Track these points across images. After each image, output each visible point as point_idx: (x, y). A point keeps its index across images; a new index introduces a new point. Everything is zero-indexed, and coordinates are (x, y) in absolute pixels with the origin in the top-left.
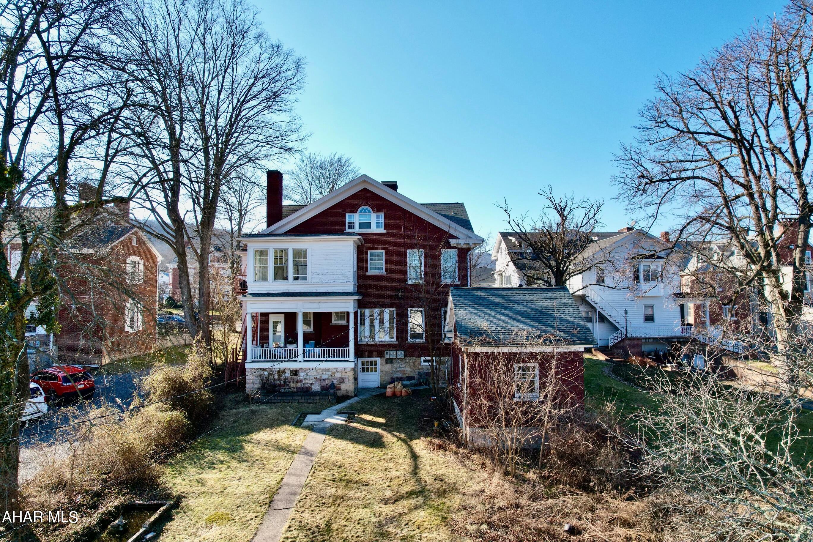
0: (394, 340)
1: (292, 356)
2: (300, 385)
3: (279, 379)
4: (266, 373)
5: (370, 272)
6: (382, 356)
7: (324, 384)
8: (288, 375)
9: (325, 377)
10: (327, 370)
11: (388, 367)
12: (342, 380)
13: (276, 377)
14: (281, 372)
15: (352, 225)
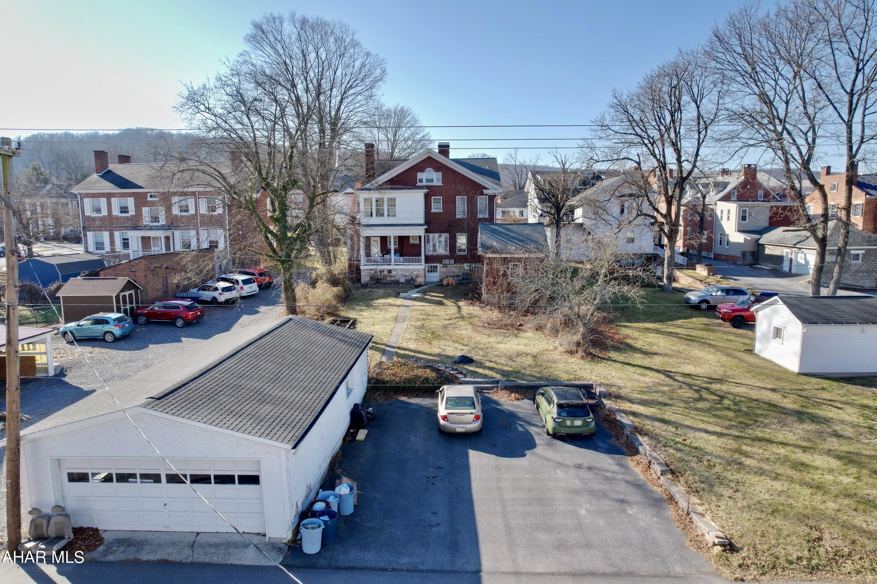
0: (448, 253)
1: (389, 262)
2: (393, 279)
3: (381, 275)
4: (373, 272)
5: (433, 211)
6: (441, 262)
7: (407, 278)
8: (386, 273)
9: (407, 274)
10: (409, 270)
11: (444, 269)
12: (418, 276)
13: (379, 274)
14: (381, 271)
15: (421, 181)
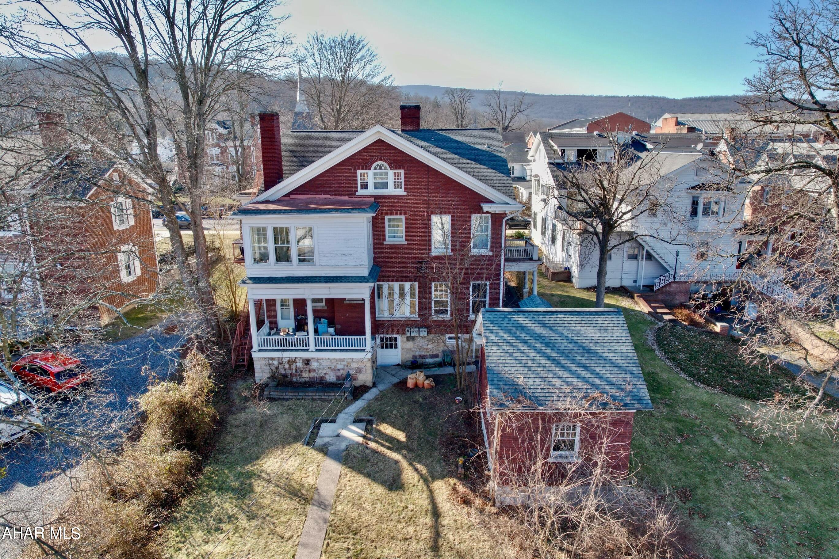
0: (415, 317)
1: (304, 345)
2: (312, 374)
3: (290, 369)
4: (276, 363)
5: (388, 241)
6: (403, 333)
7: (339, 374)
8: (299, 364)
9: (340, 366)
10: (342, 360)
11: (410, 345)
12: (359, 370)
13: (287, 366)
14: (291, 362)
15: (365, 186)
